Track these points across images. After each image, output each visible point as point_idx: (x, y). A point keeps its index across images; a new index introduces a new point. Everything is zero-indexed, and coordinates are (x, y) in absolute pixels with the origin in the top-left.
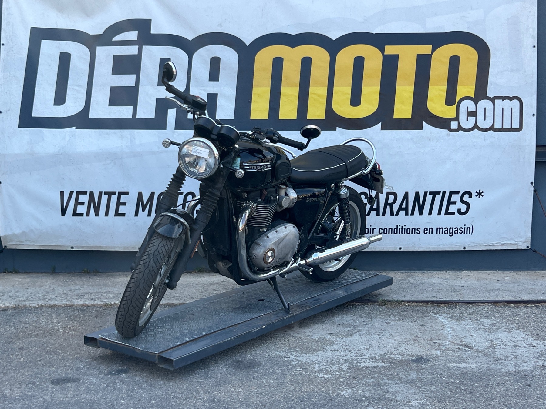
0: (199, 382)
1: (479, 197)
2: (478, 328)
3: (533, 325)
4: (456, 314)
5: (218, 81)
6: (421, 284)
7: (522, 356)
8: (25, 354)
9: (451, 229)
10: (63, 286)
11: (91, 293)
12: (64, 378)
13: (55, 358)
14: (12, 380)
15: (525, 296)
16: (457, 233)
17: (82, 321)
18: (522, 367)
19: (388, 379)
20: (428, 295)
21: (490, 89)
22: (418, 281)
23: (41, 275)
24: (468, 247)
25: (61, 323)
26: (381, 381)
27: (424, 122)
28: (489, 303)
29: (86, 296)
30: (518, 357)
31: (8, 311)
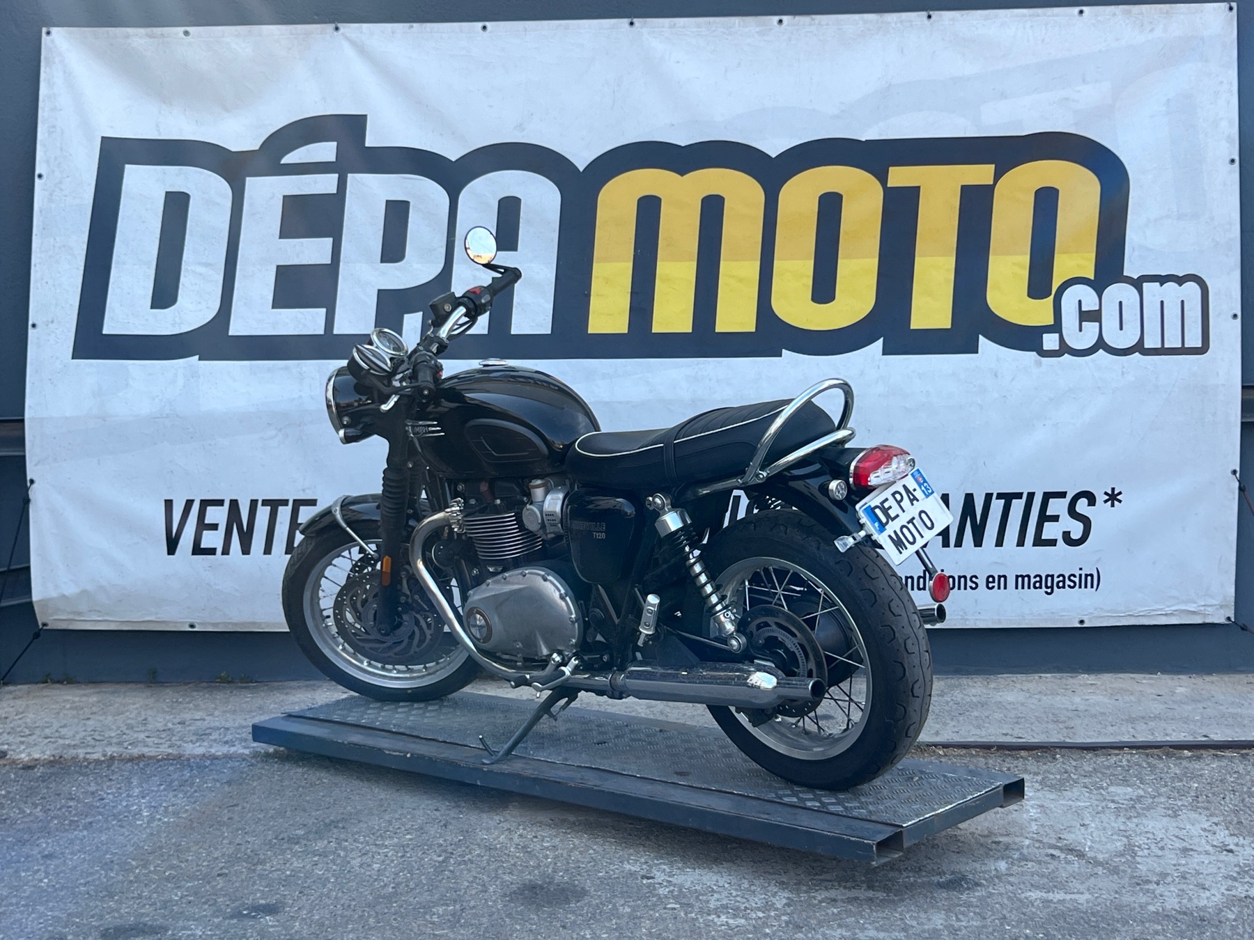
0: (436, 935)
1: (1113, 505)
2: (1100, 808)
3: (1231, 800)
4: (1053, 774)
5: (516, 249)
6: (979, 705)
7: (1198, 873)
8: (54, 870)
9: (1049, 578)
10: (168, 712)
11: (227, 729)
12: (130, 925)
13: (121, 878)
14: (13, 929)
15: (1218, 732)
16: (1064, 587)
17: (196, 791)
18: (1195, 901)
19: (877, 929)
20: (992, 730)
21: (1130, 258)
22: (973, 698)
23: (123, 688)
24: (1090, 620)
25: (147, 798)
26: (860, 934)
27: (981, 337)
28: (1131, 747)
29: (215, 736)
30: (1188, 876)
31: (36, 770)
